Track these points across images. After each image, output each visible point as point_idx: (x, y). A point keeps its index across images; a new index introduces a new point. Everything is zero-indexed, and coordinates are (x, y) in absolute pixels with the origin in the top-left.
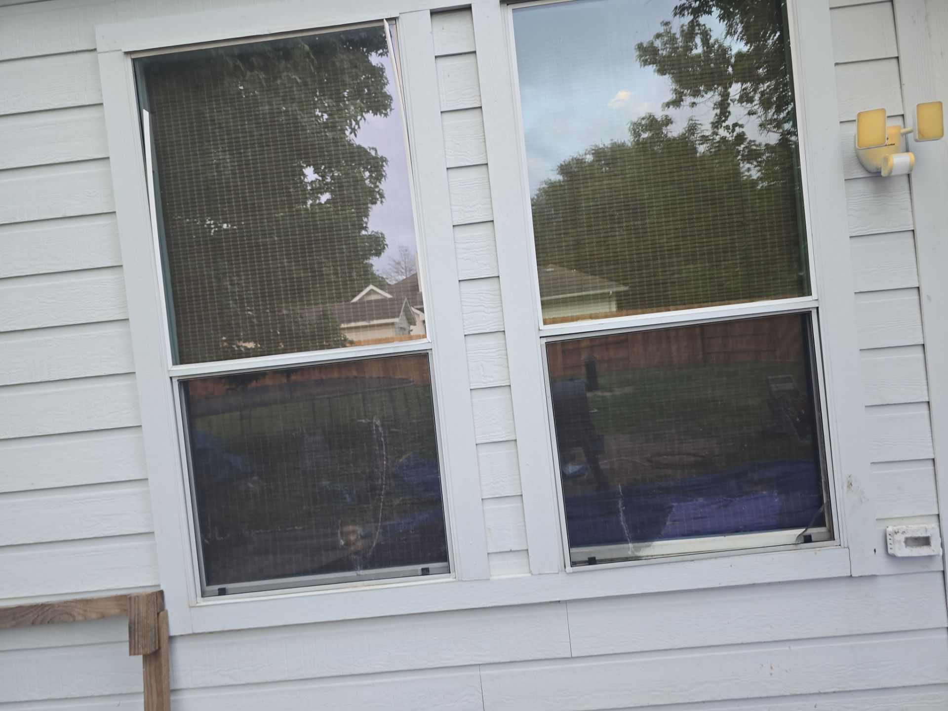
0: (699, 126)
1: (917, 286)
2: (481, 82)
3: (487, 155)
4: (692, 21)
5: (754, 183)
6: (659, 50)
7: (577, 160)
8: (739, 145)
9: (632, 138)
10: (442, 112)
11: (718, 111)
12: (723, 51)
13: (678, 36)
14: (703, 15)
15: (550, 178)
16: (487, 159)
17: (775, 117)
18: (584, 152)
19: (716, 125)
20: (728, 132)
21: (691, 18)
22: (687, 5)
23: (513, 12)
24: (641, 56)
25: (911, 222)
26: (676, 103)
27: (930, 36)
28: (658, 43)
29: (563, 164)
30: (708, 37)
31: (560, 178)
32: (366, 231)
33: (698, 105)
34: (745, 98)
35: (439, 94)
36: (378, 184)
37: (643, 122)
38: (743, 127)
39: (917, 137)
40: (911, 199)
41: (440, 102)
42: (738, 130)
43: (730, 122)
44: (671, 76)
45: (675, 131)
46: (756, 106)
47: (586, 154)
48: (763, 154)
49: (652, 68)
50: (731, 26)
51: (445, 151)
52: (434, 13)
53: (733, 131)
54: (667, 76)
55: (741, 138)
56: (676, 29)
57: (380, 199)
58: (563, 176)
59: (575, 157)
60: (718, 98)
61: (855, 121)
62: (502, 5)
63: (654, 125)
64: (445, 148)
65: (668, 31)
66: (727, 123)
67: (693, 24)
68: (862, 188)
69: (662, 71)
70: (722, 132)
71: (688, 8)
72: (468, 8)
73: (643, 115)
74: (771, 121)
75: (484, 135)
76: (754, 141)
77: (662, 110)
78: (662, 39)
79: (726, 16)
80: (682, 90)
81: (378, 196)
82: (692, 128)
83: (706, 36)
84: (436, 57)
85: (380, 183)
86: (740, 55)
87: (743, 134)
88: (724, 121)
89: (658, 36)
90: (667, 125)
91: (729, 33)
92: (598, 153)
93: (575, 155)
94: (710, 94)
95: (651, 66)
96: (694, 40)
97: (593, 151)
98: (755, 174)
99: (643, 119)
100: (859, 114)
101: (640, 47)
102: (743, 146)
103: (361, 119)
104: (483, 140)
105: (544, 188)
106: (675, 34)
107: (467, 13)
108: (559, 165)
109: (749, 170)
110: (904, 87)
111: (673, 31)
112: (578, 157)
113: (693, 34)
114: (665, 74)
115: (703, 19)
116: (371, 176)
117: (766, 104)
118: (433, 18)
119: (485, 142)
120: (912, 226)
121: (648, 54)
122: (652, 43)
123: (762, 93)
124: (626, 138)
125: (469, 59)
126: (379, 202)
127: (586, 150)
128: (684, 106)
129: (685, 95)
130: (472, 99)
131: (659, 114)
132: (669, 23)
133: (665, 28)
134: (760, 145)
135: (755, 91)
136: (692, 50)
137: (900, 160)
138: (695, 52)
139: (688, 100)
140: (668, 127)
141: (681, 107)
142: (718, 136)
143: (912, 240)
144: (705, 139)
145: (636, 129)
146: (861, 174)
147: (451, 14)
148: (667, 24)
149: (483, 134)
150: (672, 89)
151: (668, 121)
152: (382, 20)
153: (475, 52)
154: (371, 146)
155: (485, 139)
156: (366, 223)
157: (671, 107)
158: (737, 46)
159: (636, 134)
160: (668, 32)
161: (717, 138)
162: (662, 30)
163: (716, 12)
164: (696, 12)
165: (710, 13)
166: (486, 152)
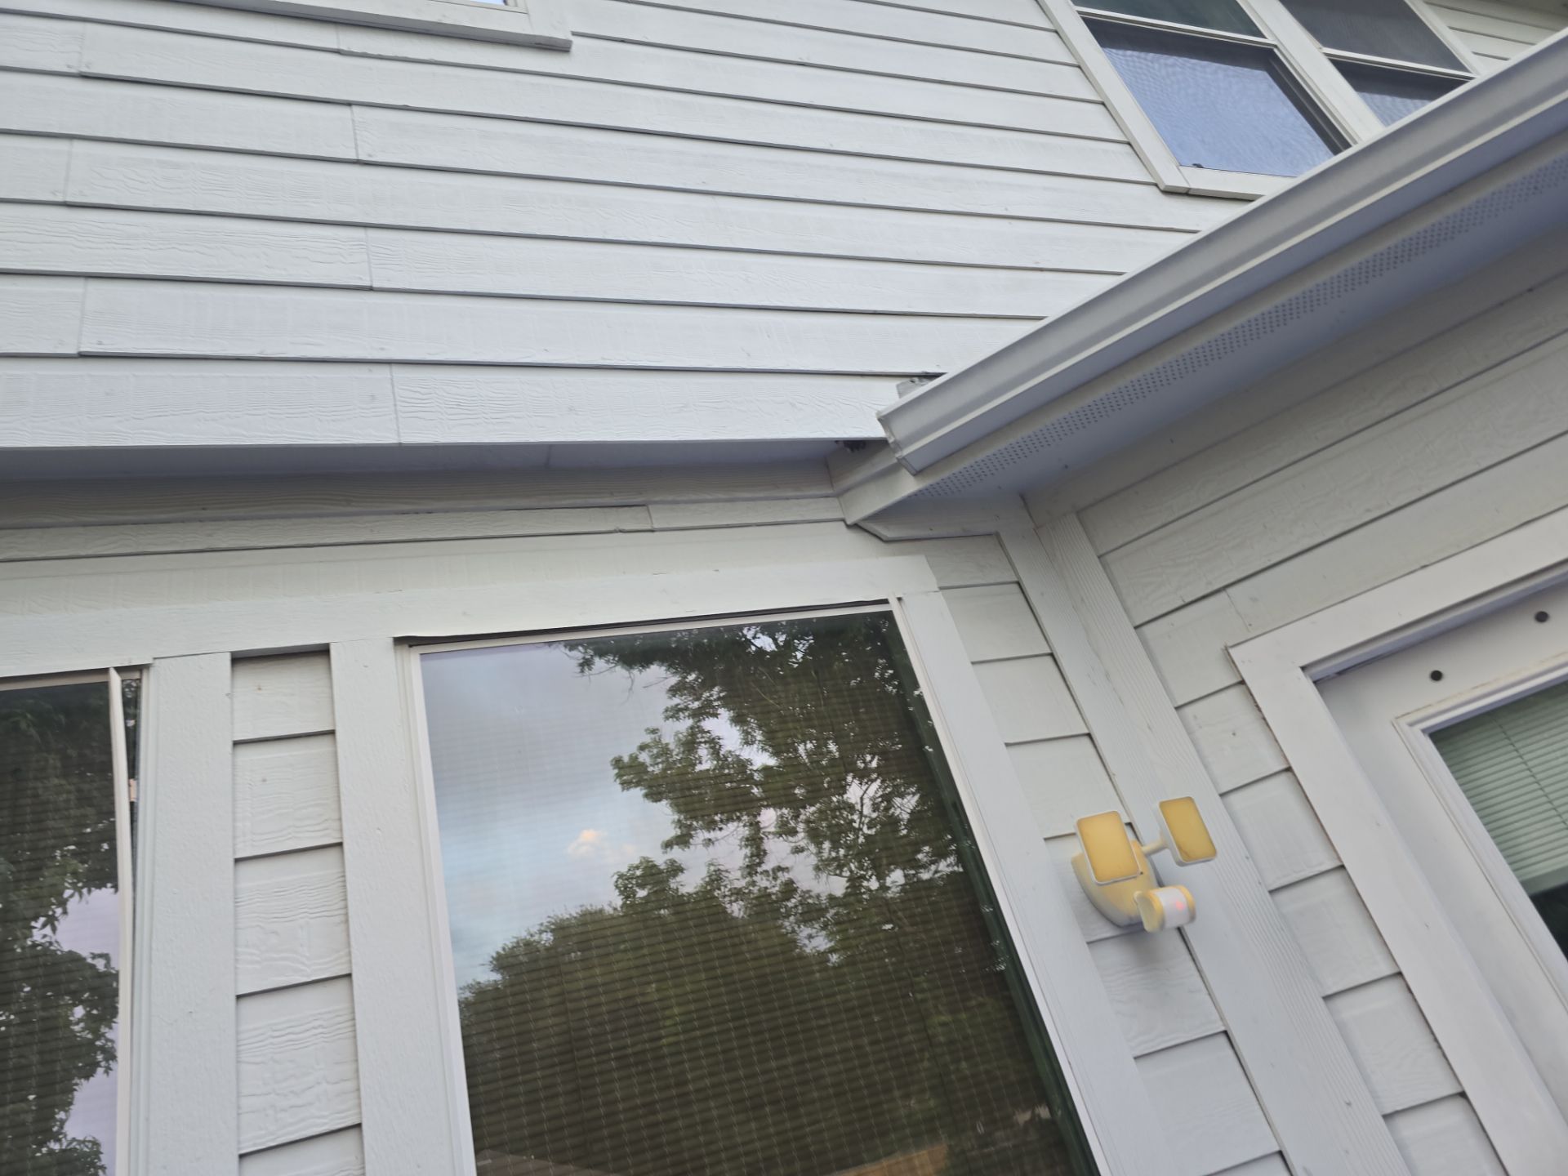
0: (727, 874)
1: (1277, 1149)
2: (342, 789)
3: (350, 954)
4: (692, 728)
5: (822, 957)
6: (647, 766)
7: (528, 944)
8: (788, 900)
9: (618, 901)
10: (237, 861)
11: (748, 851)
12: (742, 765)
13: (672, 746)
14: (706, 719)
15: (478, 980)
16: (350, 962)
17: (834, 854)
18: (537, 928)
19: (751, 869)
20: (768, 880)
21: (690, 722)
22: (682, 706)
23: (422, 660)
24: (619, 776)
25: (1216, 1016)
26: (683, 840)
27: (1122, 702)
28: (644, 757)
29: (502, 952)
30: (717, 747)
31: (496, 977)
32: (59, 1140)
33: (716, 843)
34: (785, 830)
35: (234, 820)
36: (103, 1029)
37: (638, 873)
38: (788, 872)
39: (1180, 857)
40: (1199, 971)
41: (234, 837)
42: (783, 877)
43: (768, 865)
44: (669, 801)
45: (689, 883)
46: (801, 838)
47: (541, 932)
48: (826, 910)
49: (638, 793)
50: (746, 733)
51: (236, 953)
52: (239, 659)
53: (775, 878)
54: (664, 802)
55: (789, 889)
56: (669, 739)
57: (103, 1064)
58: (502, 974)
59: (523, 937)
60: (745, 832)
61: (1074, 834)
62: (399, 647)
63: (654, 876)
64: (236, 945)
65: (657, 740)
66: (764, 867)
67: (695, 731)
68: (1116, 956)
69: (654, 795)
70: (763, 882)
71: (681, 710)
72: (323, 651)
73: (636, 862)
74: (831, 860)
75: (346, 907)
76: (808, 892)
77: (664, 853)
78: (649, 751)
79: (738, 720)
80: (689, 823)
81: (100, 1057)
82: (716, 878)
83: (714, 744)
84: (236, 744)
85: (111, 1028)
86: (766, 770)
87: (790, 882)
88: (759, 864)
89: (642, 748)
90: (675, 876)
91: (748, 742)
92: (560, 929)
93: (524, 934)
94: (732, 826)
95: (638, 789)
96: (696, 752)
97: (553, 927)
98: (821, 943)
99: (637, 868)
100: (1080, 823)
101: (617, 762)
102: (793, 901)
103: (72, 896)
104: (342, 918)
105: (466, 998)
106: (667, 744)
107: (318, 663)
108: (495, 955)
109: (810, 937)
110: (1117, 779)
111: (664, 741)
112: (528, 937)
113: (695, 743)
114: (660, 800)
115: (708, 724)
116: (88, 1015)
117: (815, 836)
118: (235, 669)
119: (347, 921)
120: (1220, 1023)
121: (630, 772)
122: (636, 758)
123: (808, 822)
124: (610, 900)
125: (321, 747)
126: (100, 1070)
127: (542, 924)
128: (695, 845)
129: (695, 829)
130: (317, 828)
131: (660, 859)
132: (657, 729)
133: (653, 736)
134: (818, 896)
135: (796, 817)
136: (695, 765)
137: (1169, 900)
138: (699, 768)
139: (701, 835)
140: (678, 879)
141: (692, 847)
142: (757, 888)
143: (1230, 1052)
144: (738, 893)
145: (625, 884)
146: (1107, 931)
147: (280, 662)
148: (654, 731)
149: (342, 904)
150: (673, 822)
151: (675, 869)
152: (105, 671)
153: (332, 733)
154: (97, 952)
155: (346, 914)
156: (63, 1122)
157: (675, 847)
158: (760, 758)
159: (626, 891)
160: (657, 742)
161: (755, 890)
162: (647, 739)
163: (725, 714)
164: (698, 714)
165: (716, 715)
166: (349, 944)
